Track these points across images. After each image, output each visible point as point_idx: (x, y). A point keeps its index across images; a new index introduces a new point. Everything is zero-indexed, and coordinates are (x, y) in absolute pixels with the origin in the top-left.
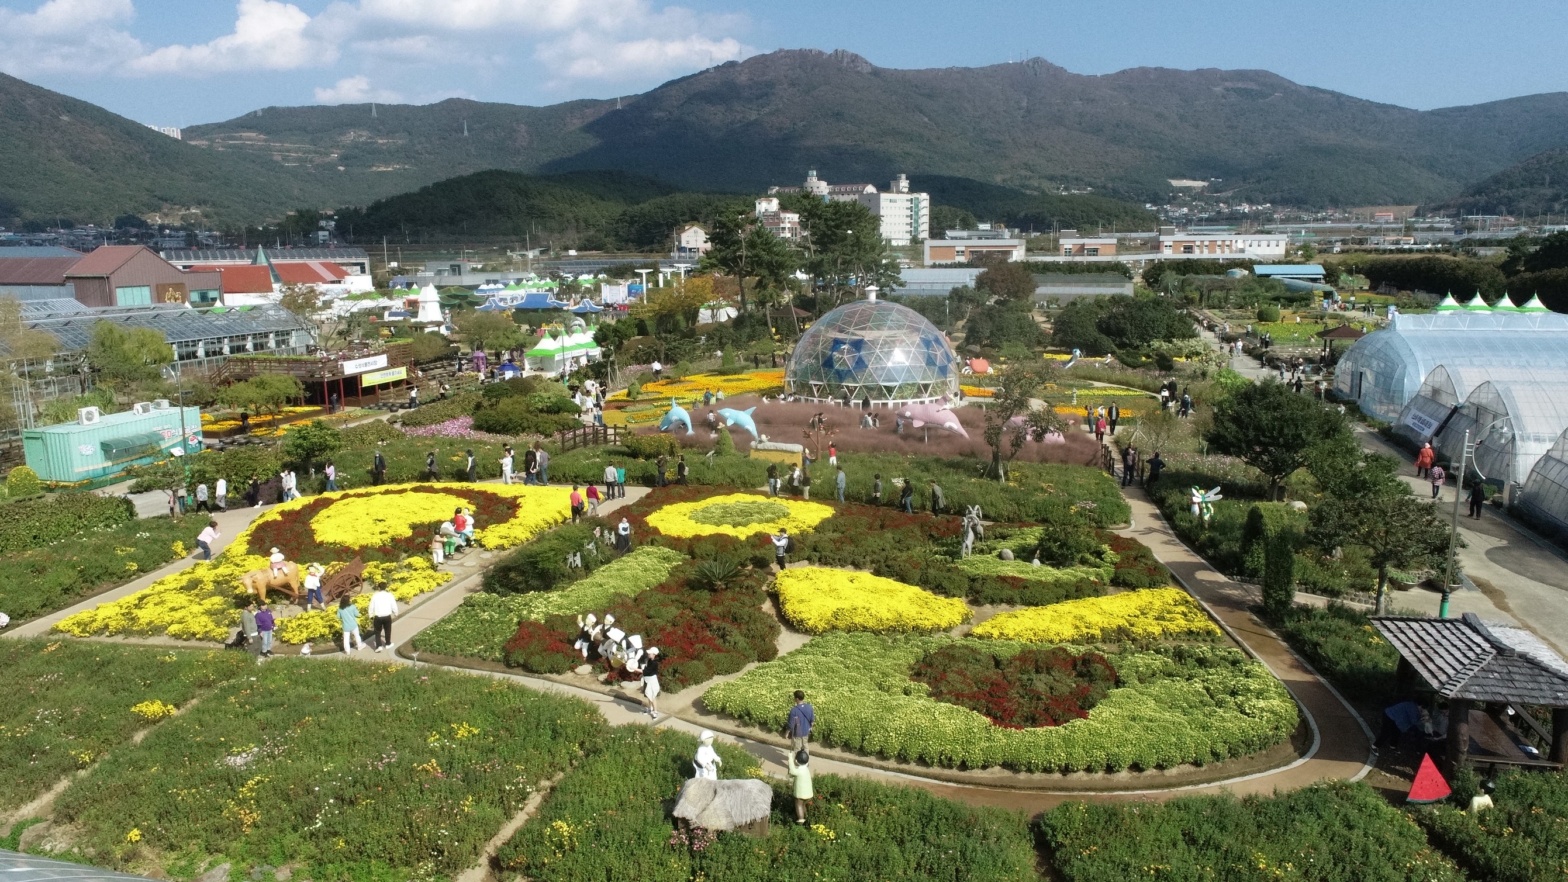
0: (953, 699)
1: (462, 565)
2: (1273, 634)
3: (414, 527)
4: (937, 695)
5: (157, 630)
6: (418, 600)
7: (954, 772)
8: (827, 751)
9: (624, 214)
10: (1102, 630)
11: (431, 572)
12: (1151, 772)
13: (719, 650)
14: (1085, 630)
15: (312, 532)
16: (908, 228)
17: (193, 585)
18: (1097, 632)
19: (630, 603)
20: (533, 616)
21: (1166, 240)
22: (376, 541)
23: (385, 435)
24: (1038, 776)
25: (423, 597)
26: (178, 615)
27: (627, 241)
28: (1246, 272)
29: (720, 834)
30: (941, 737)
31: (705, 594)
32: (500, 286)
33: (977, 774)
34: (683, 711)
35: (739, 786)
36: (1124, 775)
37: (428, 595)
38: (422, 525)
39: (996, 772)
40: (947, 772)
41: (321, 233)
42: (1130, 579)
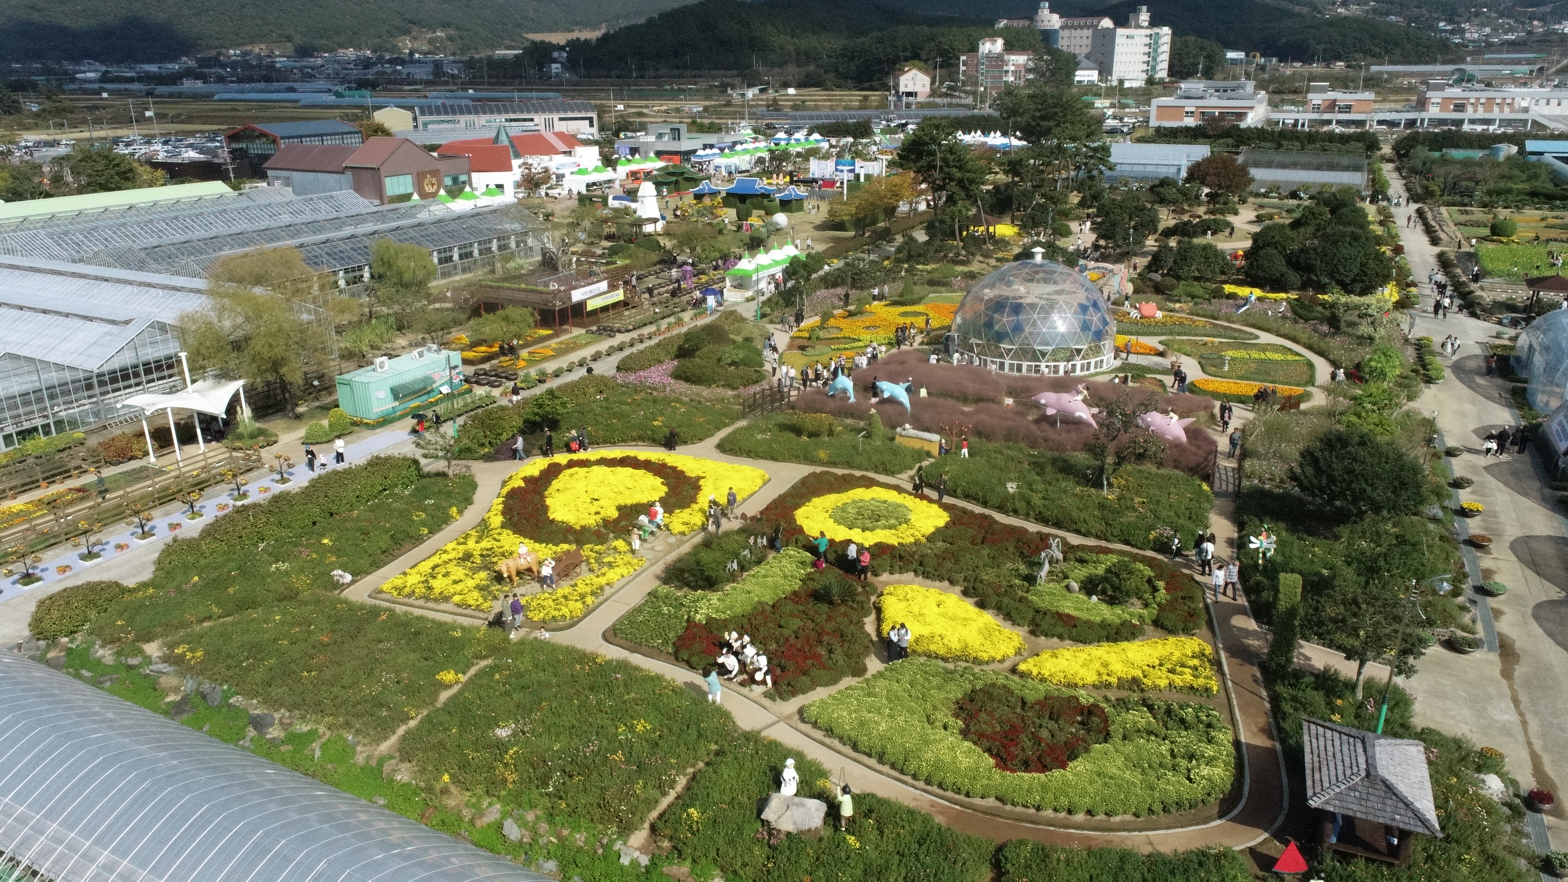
0: (976, 739)
1: (653, 549)
2: (1264, 694)
3: (620, 508)
4: (965, 734)
5: (445, 598)
6: (620, 584)
7: (962, 797)
8: (880, 767)
9: (845, 48)
10: (1119, 679)
11: (629, 556)
12: (1101, 817)
13: (824, 668)
14: (1105, 677)
15: (546, 508)
16: (1145, 67)
17: (467, 557)
18: (1113, 680)
19: (768, 609)
20: (698, 617)
21: (1435, 97)
22: (591, 521)
23: (602, 388)
24: (1019, 809)
25: (624, 581)
26: (459, 587)
27: (846, 78)
28: (1514, 149)
29: (789, 834)
30: (956, 771)
31: (824, 608)
32: (716, 151)
33: (977, 801)
34: (789, 717)
35: (803, 805)
36: (1080, 817)
37: (627, 579)
38: (625, 506)
39: (991, 802)
40: (957, 796)
41: (554, 66)
42: (1167, 623)
